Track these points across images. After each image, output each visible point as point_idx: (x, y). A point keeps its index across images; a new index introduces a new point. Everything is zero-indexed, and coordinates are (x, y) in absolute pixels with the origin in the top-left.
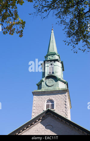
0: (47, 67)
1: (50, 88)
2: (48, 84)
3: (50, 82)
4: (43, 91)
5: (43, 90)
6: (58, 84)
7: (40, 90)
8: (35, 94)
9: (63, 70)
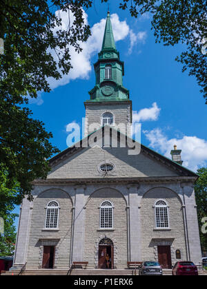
0: (103, 68)
1: (107, 98)
2: (105, 93)
3: (108, 90)
4: (99, 101)
5: (98, 99)
6: (118, 94)
7: (94, 101)
8: (87, 105)
9: (123, 75)
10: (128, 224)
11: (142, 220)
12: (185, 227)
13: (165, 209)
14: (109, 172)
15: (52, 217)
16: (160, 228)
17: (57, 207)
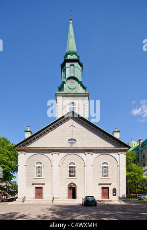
0: (68, 67)
1: (72, 91)
2: (70, 87)
3: (72, 84)
6: (80, 88)
10: (85, 175)
11: (93, 173)
12: (118, 178)
13: (108, 167)
14: (74, 144)
15: (39, 171)
16: (104, 178)
17: (41, 165)
